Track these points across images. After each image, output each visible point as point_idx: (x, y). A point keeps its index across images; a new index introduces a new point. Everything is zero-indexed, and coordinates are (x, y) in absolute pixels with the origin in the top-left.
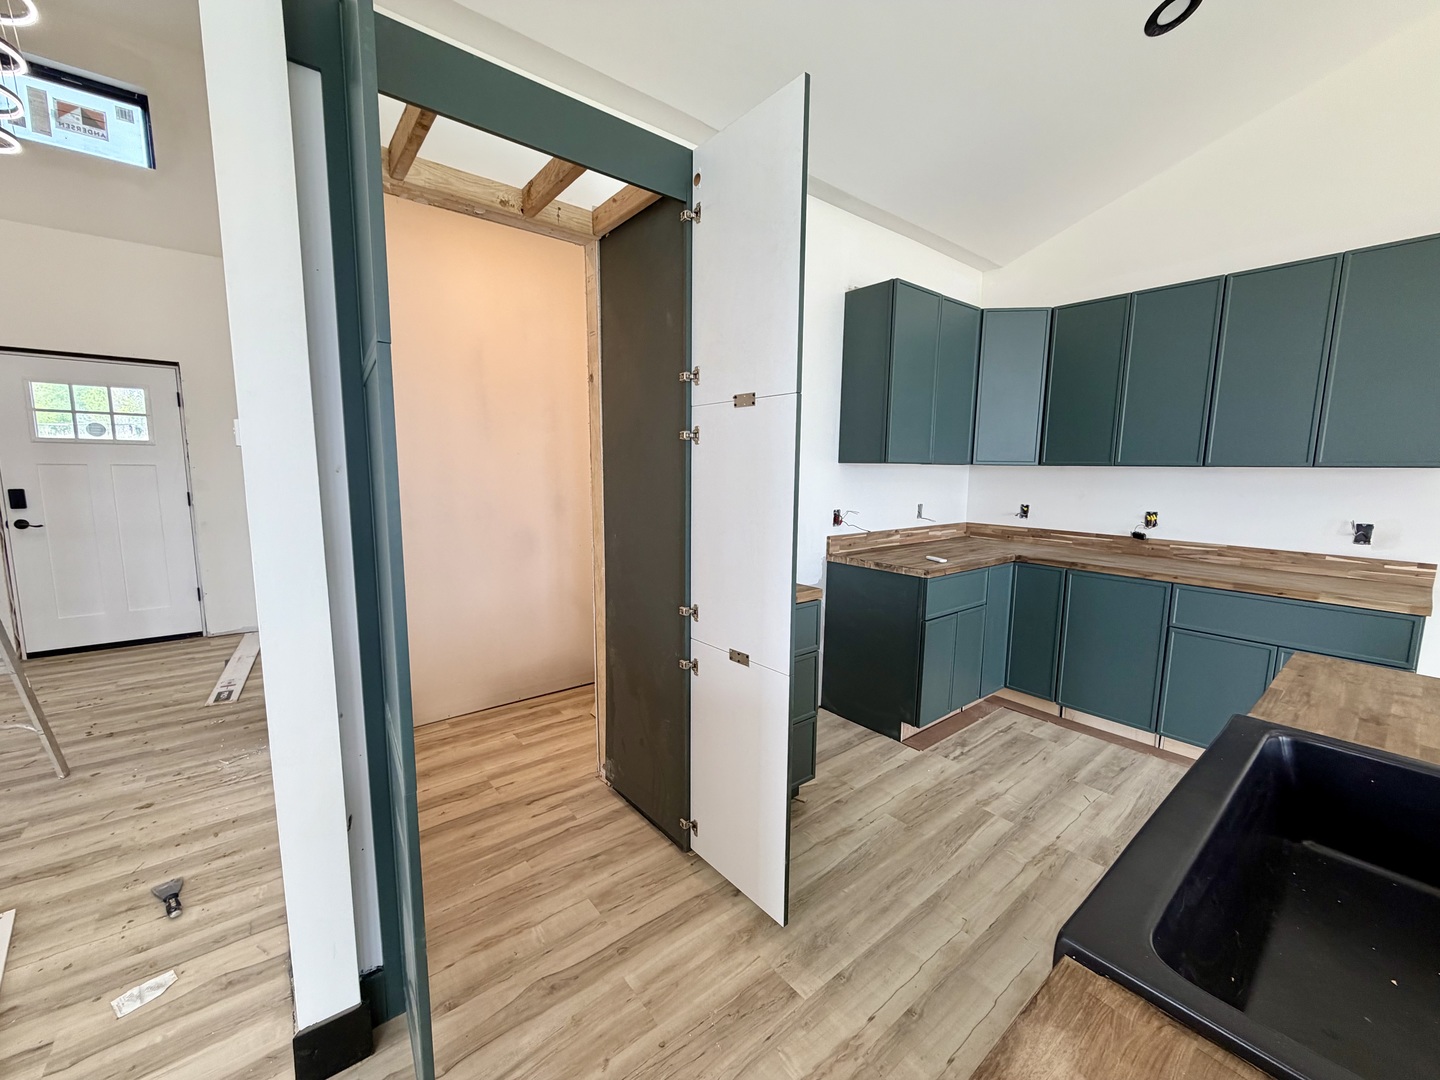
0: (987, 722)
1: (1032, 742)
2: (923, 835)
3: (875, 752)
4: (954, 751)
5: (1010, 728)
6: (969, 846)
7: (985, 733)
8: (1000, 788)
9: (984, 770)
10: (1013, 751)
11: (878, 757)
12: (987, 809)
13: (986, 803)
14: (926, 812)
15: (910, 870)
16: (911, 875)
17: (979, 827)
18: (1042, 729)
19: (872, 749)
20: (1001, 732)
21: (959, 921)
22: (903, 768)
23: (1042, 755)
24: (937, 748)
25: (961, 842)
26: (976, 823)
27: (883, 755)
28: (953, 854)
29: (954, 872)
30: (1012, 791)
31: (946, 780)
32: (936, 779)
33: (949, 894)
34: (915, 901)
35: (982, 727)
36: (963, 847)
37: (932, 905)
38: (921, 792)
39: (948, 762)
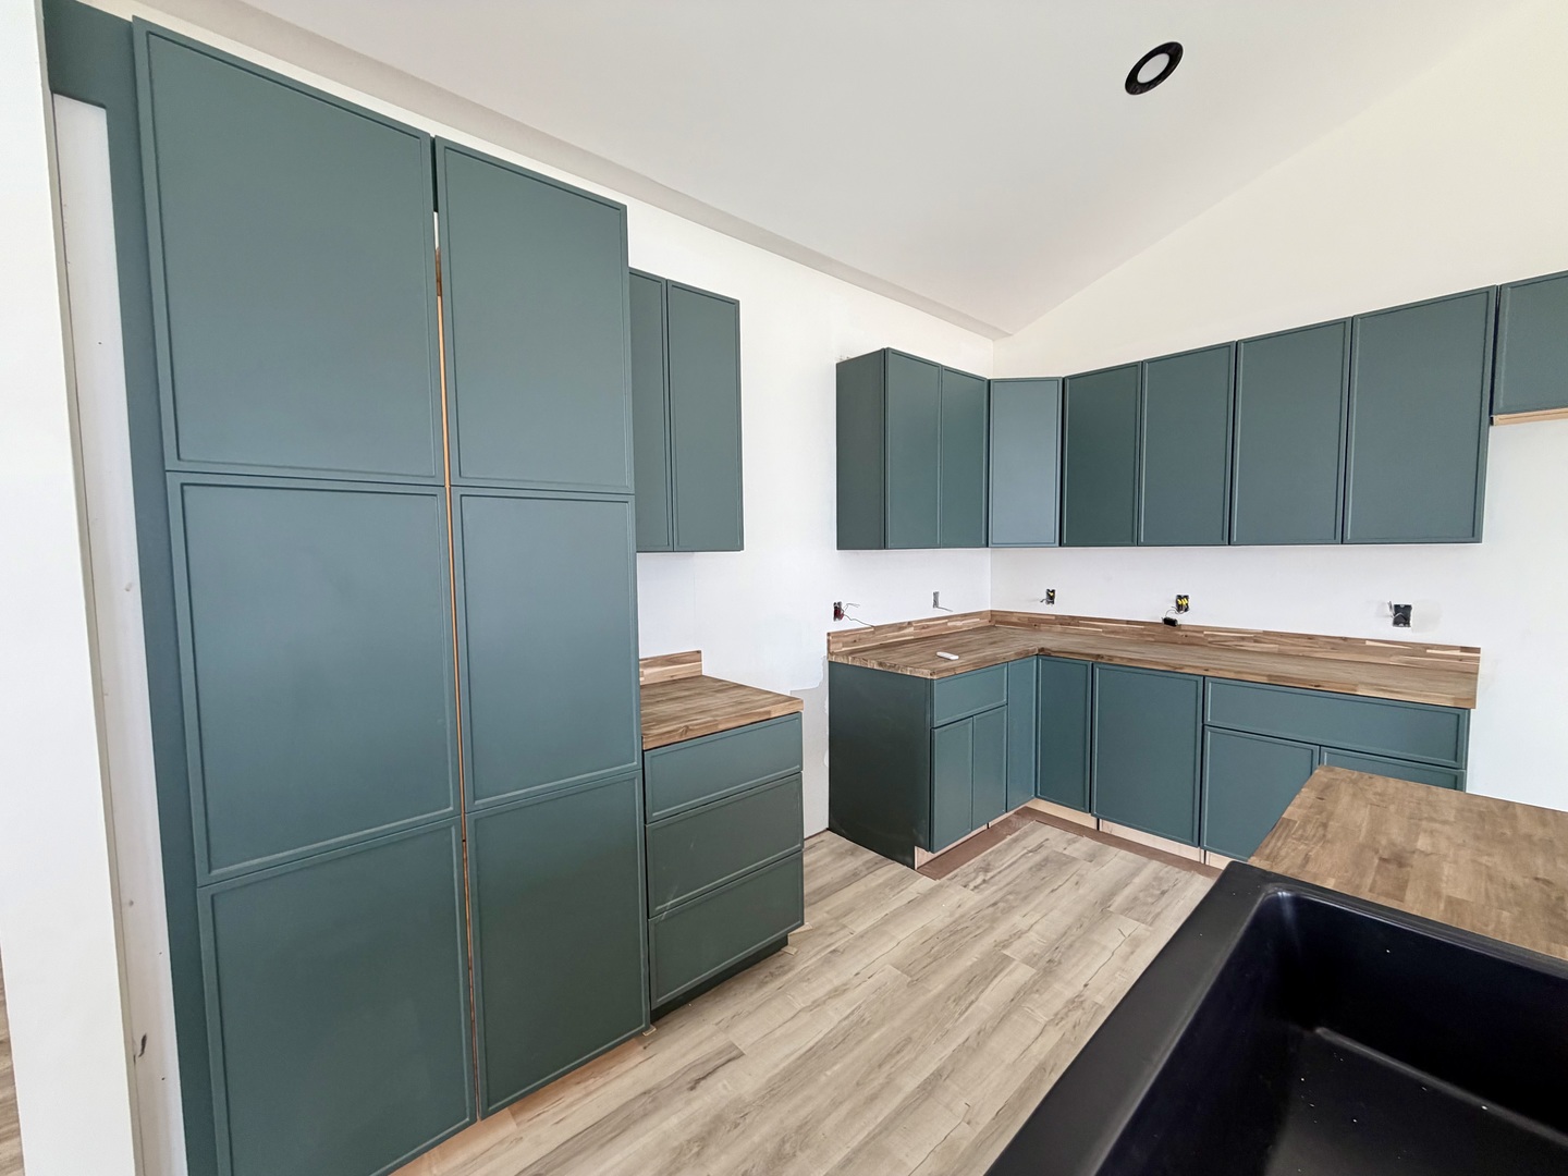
0: (1015, 840)
1: (1063, 862)
2: (930, 991)
3: (885, 885)
4: (975, 879)
5: (1040, 846)
6: (981, 1003)
7: (1013, 853)
8: (1023, 925)
9: (1007, 901)
10: (1043, 875)
11: (887, 890)
12: (1006, 952)
13: (1005, 944)
14: (935, 960)
15: (909, 1040)
16: (910, 1047)
17: (995, 976)
18: (1077, 845)
19: (881, 881)
20: (1031, 851)
21: (961, 1108)
22: (914, 904)
23: (1075, 879)
24: (956, 876)
25: (973, 997)
26: (992, 972)
27: (892, 889)
28: (961, 1014)
29: (960, 1041)
30: (1036, 927)
31: (962, 916)
32: (951, 916)
33: (953, 1071)
34: (910, 1083)
35: (1009, 846)
36: (973, 1006)
37: (929, 1088)
38: (931, 934)
39: (967, 892)
